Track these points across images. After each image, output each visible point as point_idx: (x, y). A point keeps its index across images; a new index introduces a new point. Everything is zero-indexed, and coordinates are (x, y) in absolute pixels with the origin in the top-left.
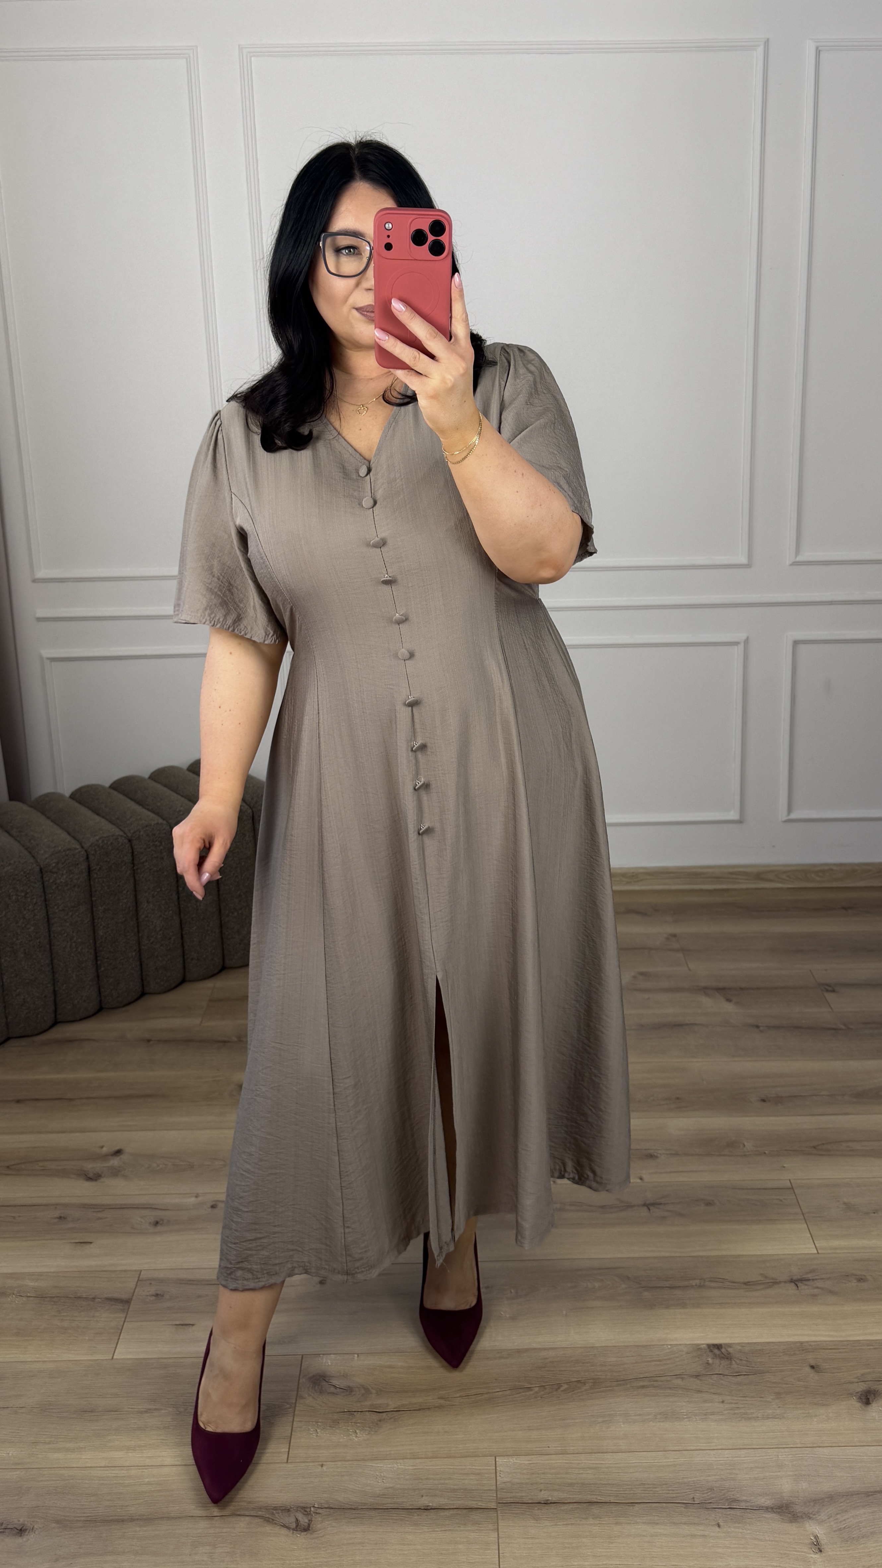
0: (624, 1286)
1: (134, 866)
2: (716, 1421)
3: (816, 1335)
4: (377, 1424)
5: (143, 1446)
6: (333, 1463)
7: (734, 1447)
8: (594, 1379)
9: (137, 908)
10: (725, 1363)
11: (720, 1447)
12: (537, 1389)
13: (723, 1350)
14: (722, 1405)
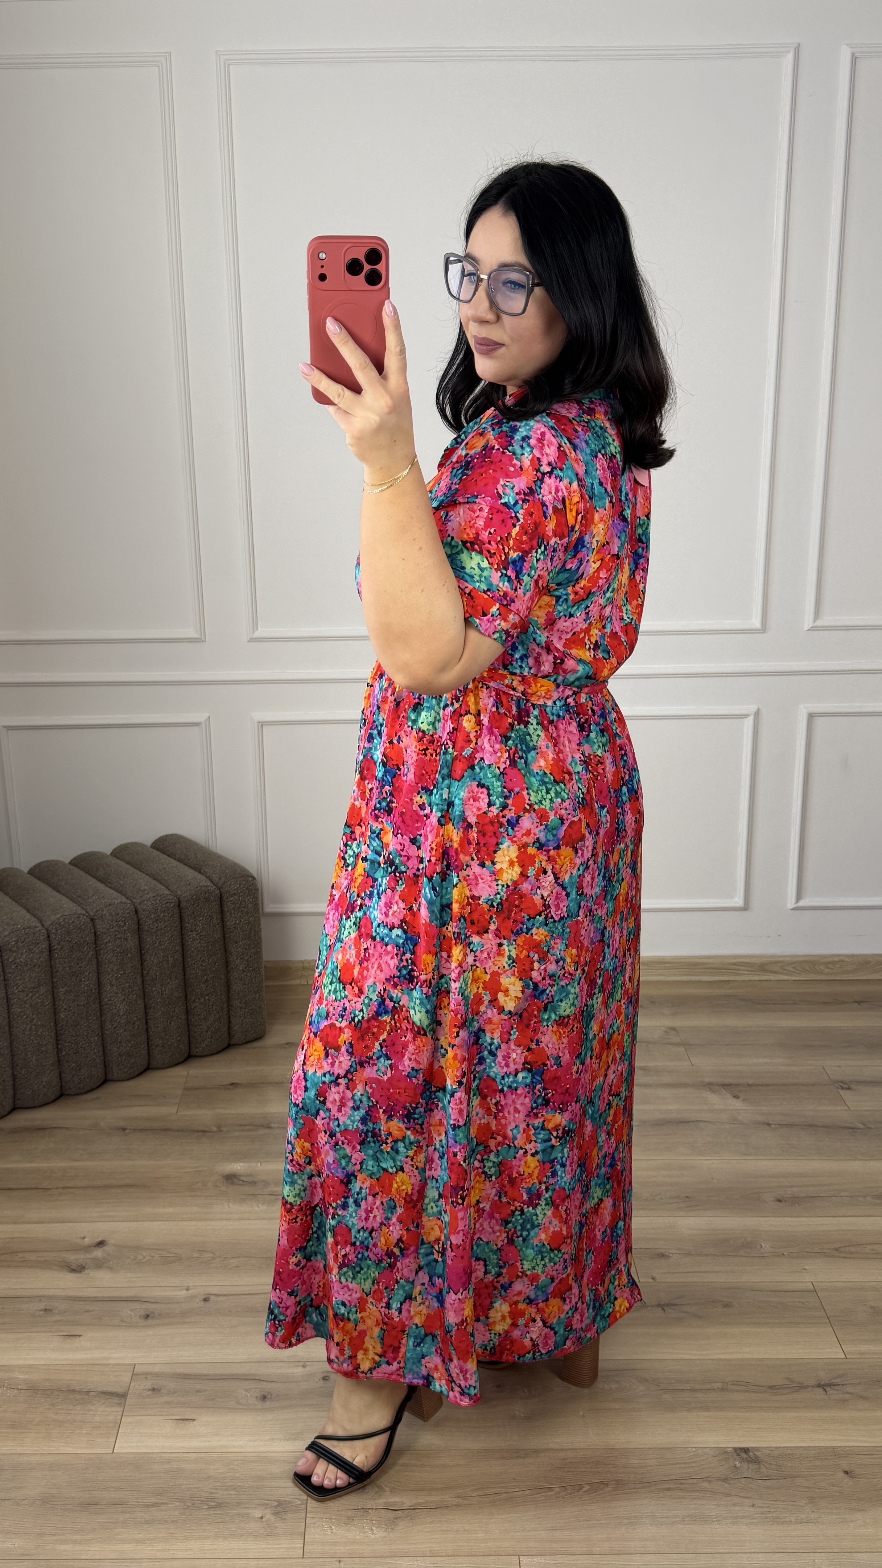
0: (642, 1388)
1: (96, 947)
2: (747, 1524)
3: (848, 1441)
4: (394, 1522)
5: (152, 1539)
6: (351, 1559)
7: (768, 1551)
8: (617, 1481)
9: (99, 991)
10: (753, 1466)
11: (753, 1551)
12: (557, 1489)
13: (751, 1454)
14: (752, 1509)
